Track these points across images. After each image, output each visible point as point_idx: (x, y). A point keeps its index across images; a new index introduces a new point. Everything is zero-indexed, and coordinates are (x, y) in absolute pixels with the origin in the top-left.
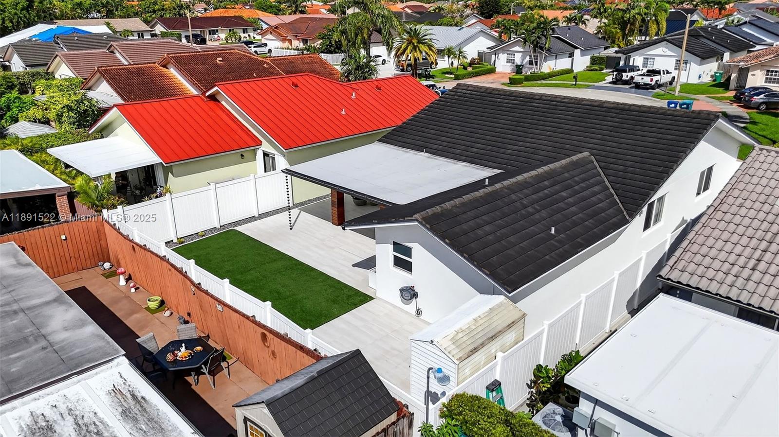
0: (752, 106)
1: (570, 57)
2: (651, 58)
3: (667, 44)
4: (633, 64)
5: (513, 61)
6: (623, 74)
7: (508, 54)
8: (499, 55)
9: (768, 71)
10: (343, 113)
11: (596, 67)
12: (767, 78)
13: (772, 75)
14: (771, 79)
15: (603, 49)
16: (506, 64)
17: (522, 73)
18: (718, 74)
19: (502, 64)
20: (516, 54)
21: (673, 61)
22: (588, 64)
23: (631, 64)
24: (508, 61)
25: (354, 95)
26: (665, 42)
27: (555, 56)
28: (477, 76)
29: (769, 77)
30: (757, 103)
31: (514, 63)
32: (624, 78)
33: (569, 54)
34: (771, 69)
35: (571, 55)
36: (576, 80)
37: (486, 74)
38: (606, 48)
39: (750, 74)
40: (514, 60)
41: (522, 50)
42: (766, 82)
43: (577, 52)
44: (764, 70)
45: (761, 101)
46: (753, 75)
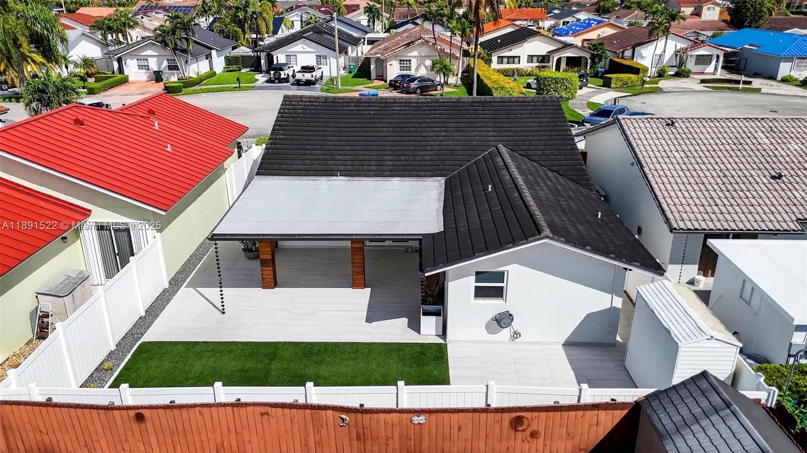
0: (411, 91)
1: (207, 59)
2: (292, 55)
3: (305, 41)
4: (278, 62)
5: (146, 67)
6: (281, 72)
7: (138, 60)
8: (127, 61)
9: (401, 60)
10: (169, 149)
11: (234, 67)
12: (401, 67)
13: (407, 64)
14: (404, 67)
15: (231, 49)
16: (137, 70)
17: (162, 79)
18: (352, 67)
19: (133, 71)
20: (149, 59)
21: (313, 56)
22: (224, 65)
23: (275, 62)
24: (140, 67)
25: (156, 124)
26: (304, 39)
27: (196, 59)
28: (113, 87)
29: (402, 65)
30: (414, 88)
31: (148, 69)
32: (282, 76)
33: (206, 55)
34: (403, 59)
35: (209, 56)
36: (239, 82)
37: (120, 84)
38: (234, 48)
39: (388, 64)
40: (148, 66)
41: (157, 54)
42: (401, 70)
43: (214, 52)
44: (398, 60)
45: (416, 86)
46: (391, 65)
